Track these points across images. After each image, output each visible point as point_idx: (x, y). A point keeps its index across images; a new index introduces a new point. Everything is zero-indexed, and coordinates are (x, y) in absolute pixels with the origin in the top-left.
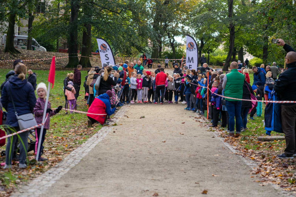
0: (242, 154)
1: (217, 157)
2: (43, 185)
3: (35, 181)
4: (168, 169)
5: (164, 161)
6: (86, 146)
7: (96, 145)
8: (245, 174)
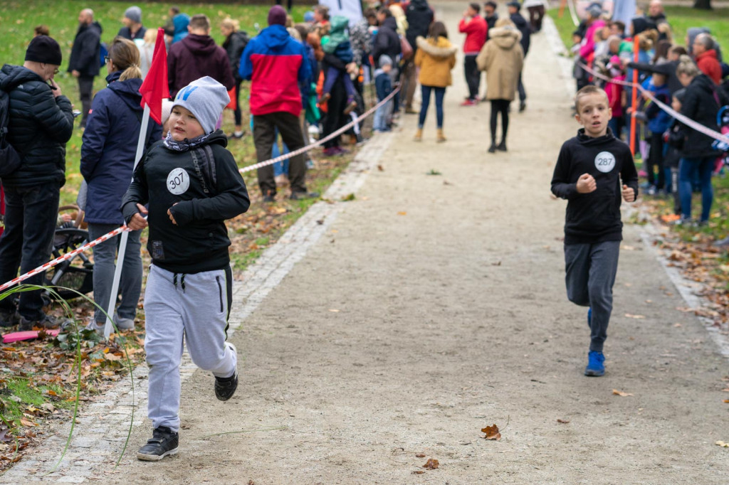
0: (715, 314)
1: (639, 325)
2: (119, 423)
3: (98, 406)
4: (487, 369)
5: (479, 336)
6: (255, 278)
7: (287, 275)
8: (710, 389)
